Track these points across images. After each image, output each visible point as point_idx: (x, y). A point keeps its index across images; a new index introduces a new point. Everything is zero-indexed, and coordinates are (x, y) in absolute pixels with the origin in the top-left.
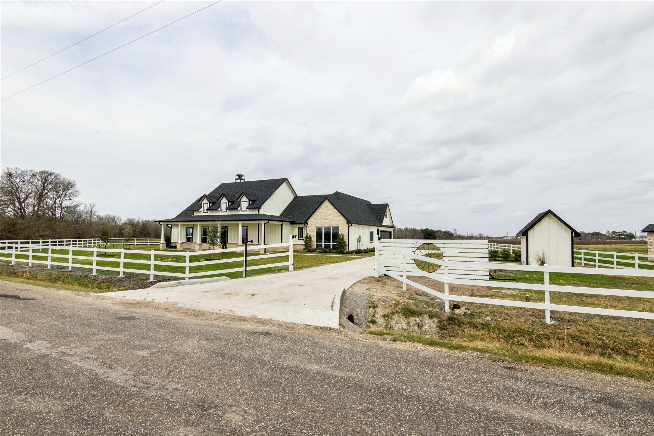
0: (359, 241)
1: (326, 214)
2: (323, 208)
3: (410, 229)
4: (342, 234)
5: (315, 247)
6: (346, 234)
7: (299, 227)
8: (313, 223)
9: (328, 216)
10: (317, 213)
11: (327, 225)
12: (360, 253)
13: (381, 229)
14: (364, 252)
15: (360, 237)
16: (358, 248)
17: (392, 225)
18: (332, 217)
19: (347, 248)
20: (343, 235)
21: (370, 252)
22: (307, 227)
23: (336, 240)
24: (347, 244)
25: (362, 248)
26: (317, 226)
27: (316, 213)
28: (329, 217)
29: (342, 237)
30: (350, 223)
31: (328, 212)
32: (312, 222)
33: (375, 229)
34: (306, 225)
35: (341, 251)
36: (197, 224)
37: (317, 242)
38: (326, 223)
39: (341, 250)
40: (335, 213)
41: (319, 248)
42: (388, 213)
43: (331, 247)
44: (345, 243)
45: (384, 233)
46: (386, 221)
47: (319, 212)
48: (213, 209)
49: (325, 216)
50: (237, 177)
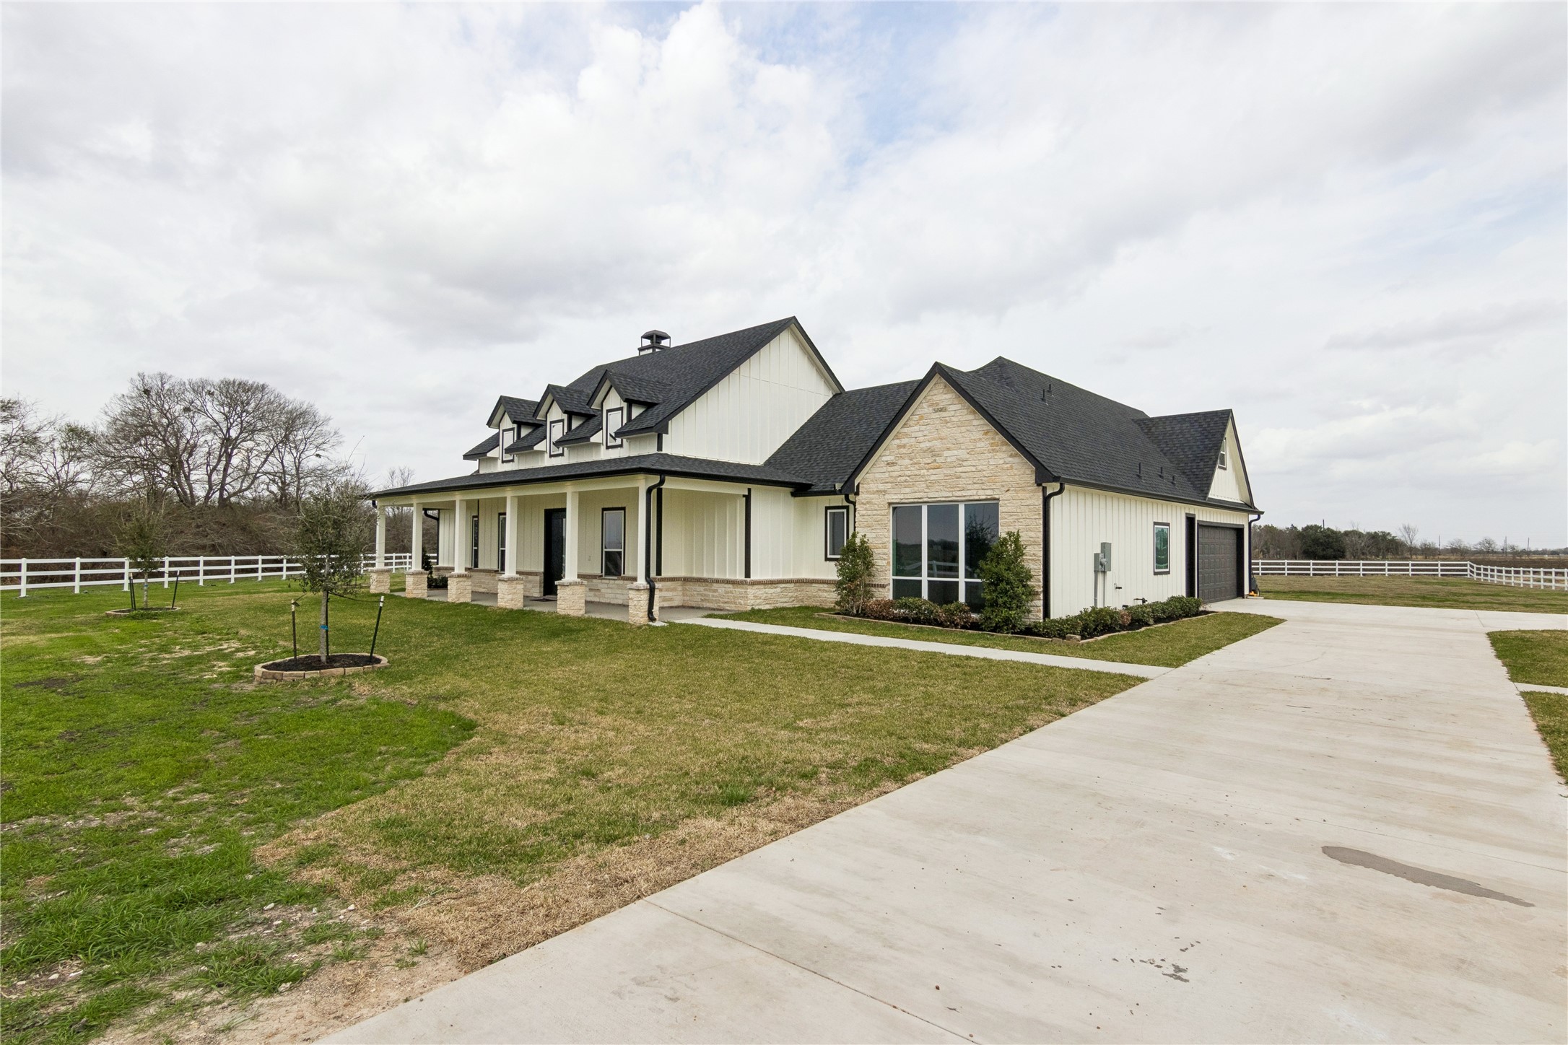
0: (1101, 566)
1: (937, 444)
2: (921, 417)
4: (1010, 534)
5: (888, 594)
6: (1031, 536)
7: (827, 508)
8: (881, 487)
9: (946, 454)
10: (897, 442)
11: (941, 494)
12: (1108, 629)
13: (1203, 515)
14: (1127, 620)
15: (1105, 547)
16: (1100, 606)
17: (1247, 499)
18: (962, 454)
19: (1041, 603)
20: (1017, 541)
21: (1158, 620)
22: (854, 503)
23: (981, 563)
24: (1037, 583)
25: (1115, 601)
26: (895, 498)
27: (891, 442)
28: (951, 456)
29: (1011, 547)
30: (1056, 479)
31: (945, 432)
32: (876, 480)
33: (1175, 518)
34: (851, 497)
35: (1007, 621)
37: (897, 572)
38: (933, 483)
39: (1005, 613)
40: (977, 435)
41: (904, 600)
42: (1228, 450)
43: (962, 598)
44: (1029, 577)
45: (1212, 532)
46: (1223, 485)
47: (906, 435)
48: (523, 447)
49: (930, 450)
50: (647, 342)
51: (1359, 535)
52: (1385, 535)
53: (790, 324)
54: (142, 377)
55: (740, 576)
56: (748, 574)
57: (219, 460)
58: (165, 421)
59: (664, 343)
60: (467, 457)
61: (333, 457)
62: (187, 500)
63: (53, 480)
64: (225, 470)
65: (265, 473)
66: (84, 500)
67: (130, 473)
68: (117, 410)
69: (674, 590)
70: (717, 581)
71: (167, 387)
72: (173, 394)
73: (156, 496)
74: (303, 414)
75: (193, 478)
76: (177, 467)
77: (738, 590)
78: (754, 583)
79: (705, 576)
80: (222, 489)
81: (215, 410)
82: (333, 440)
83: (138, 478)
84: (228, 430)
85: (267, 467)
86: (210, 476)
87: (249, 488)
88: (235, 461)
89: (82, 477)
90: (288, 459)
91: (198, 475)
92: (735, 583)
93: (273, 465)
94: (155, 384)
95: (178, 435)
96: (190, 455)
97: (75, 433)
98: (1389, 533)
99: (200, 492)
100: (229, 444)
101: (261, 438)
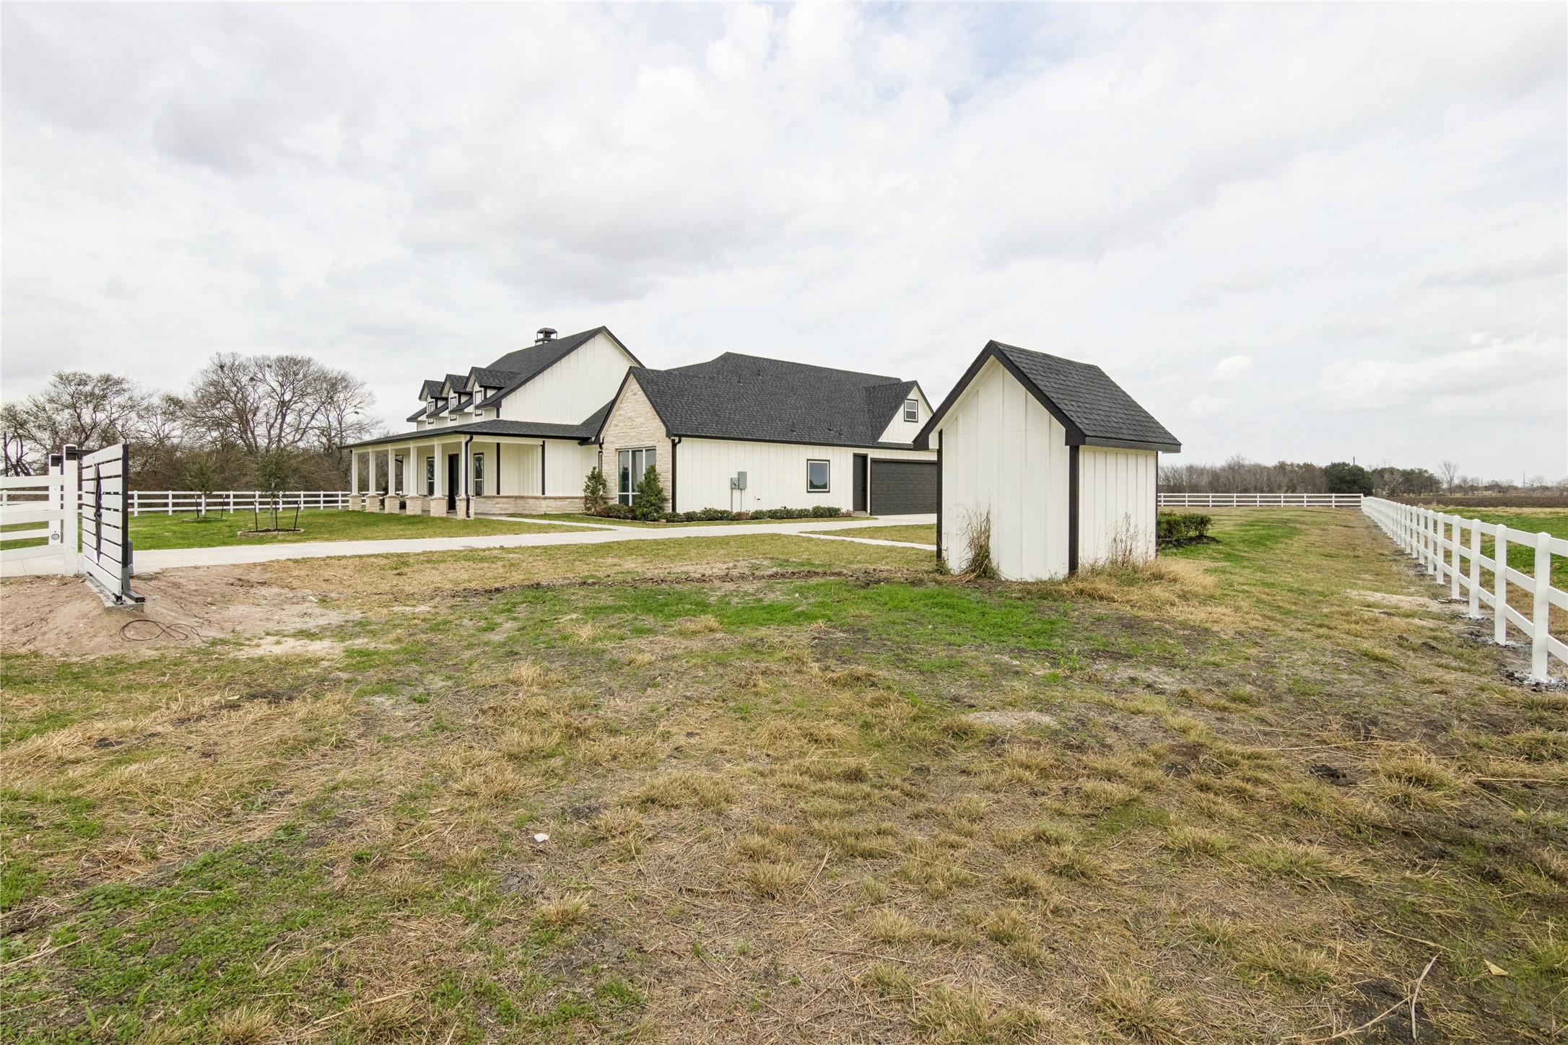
0: (738, 486)
1: (633, 414)
2: (628, 398)
3: (1292, 465)
5: (616, 503)
6: (667, 468)
8: (613, 438)
9: (636, 420)
10: (618, 412)
11: (635, 444)
13: (878, 454)
14: (746, 517)
15: (741, 475)
16: (737, 509)
18: (643, 420)
19: (670, 505)
20: (656, 470)
22: (603, 450)
24: (668, 494)
25: (756, 507)
26: (620, 445)
27: (615, 413)
28: (638, 421)
29: (652, 474)
30: (676, 436)
31: (634, 407)
32: (610, 434)
33: (835, 455)
34: (601, 444)
36: (409, 449)
37: (621, 490)
38: (632, 437)
40: (648, 410)
44: (662, 491)
47: (621, 409)
48: (435, 415)
49: (630, 418)
50: (541, 336)
51: (1392, 471)
52: (1421, 472)
53: (602, 330)
54: (219, 355)
55: (540, 494)
56: (543, 493)
57: (276, 419)
58: (234, 389)
59: (553, 336)
60: (410, 420)
61: (368, 414)
62: (252, 450)
63: (155, 436)
64: (282, 425)
65: (312, 428)
66: (176, 450)
67: (209, 429)
68: (200, 383)
69: (509, 503)
70: (529, 498)
71: (237, 363)
72: (243, 368)
73: (228, 446)
74: (343, 379)
75: (256, 433)
76: (245, 423)
77: (537, 502)
78: (545, 498)
79: (526, 494)
80: (279, 441)
81: (272, 379)
82: (368, 399)
83: (215, 434)
84: (283, 395)
85: (314, 423)
86: (269, 432)
87: (300, 439)
88: (289, 419)
89: (174, 433)
90: (333, 415)
91: (261, 430)
92: (536, 498)
93: (320, 421)
94: (228, 362)
95: (244, 399)
96: (255, 415)
97: (173, 401)
98: (1426, 471)
99: (262, 442)
100: (283, 406)
101: (308, 400)
